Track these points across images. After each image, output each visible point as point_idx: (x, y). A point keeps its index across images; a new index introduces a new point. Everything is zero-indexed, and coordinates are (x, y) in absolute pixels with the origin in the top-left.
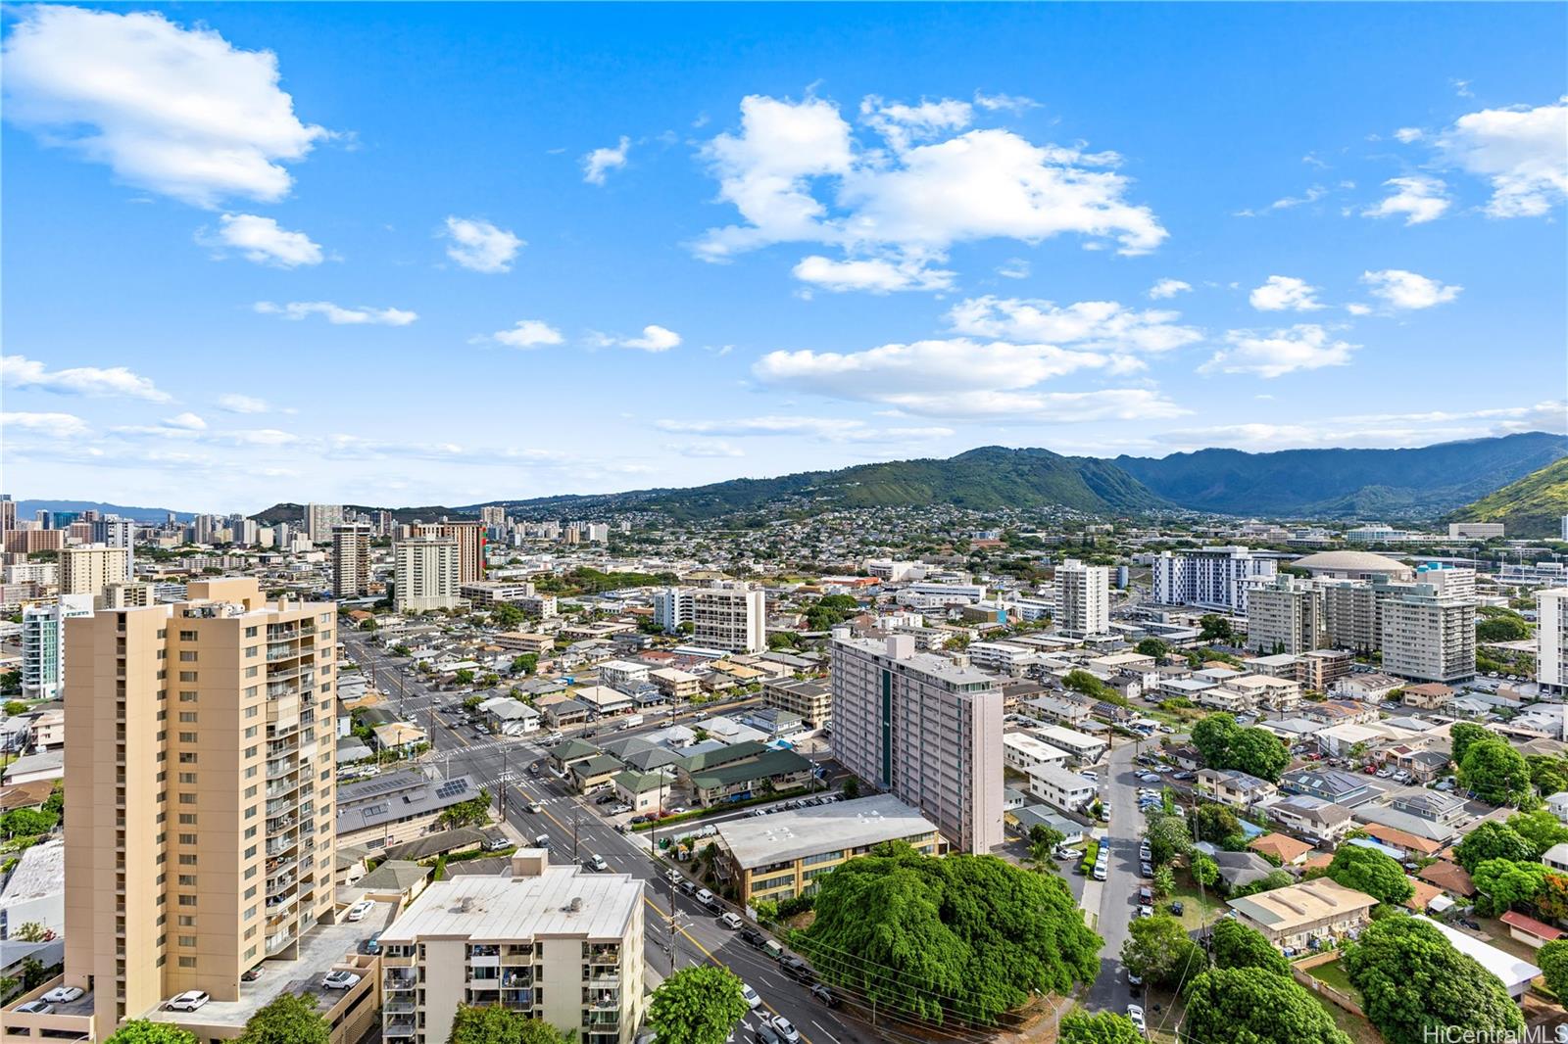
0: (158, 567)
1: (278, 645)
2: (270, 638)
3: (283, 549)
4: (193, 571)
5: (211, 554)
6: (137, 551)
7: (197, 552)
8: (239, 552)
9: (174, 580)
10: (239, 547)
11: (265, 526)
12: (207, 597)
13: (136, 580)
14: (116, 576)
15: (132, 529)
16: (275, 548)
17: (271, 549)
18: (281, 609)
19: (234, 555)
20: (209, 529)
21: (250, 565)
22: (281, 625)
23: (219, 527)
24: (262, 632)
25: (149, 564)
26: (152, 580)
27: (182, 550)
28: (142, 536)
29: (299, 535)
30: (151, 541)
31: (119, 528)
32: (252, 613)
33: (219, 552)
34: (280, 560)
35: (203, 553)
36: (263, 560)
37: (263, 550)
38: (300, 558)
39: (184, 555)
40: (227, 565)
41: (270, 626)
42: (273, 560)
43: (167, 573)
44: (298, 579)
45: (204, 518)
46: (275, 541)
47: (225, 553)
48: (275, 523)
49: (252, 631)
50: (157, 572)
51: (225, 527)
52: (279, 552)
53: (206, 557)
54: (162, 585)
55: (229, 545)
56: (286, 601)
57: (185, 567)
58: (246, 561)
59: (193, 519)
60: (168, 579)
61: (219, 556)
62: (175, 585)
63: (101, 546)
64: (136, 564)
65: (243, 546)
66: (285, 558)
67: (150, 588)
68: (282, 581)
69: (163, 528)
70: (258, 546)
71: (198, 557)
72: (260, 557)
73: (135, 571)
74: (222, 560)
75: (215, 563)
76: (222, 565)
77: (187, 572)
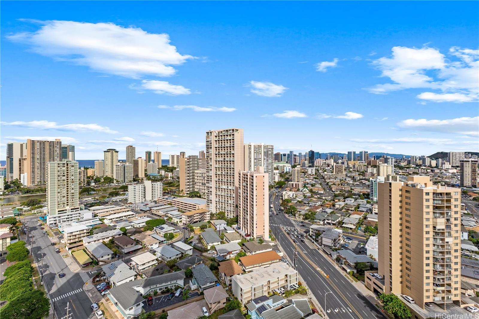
0: (400, 171)
1: (437, 200)
2: (434, 197)
3: (439, 167)
4: (410, 173)
5: (415, 168)
6: (395, 166)
7: (411, 167)
8: (424, 167)
9: (405, 175)
10: (424, 166)
11: (433, 160)
12: (413, 181)
13: (395, 174)
14: (390, 173)
15: (393, 160)
16: (437, 167)
17: (435, 167)
18: (438, 188)
19: (422, 168)
20: (415, 160)
21: (428, 172)
22: (438, 193)
23: (418, 160)
24: (431, 194)
25: (398, 170)
26: (398, 174)
27: (407, 166)
28: (396, 162)
29: (446, 163)
30: (398, 163)
31: (390, 159)
32: (428, 188)
33: (418, 167)
34: (439, 171)
35: (413, 167)
36: (432, 171)
37: (432, 168)
38: (446, 171)
39: (408, 168)
40: (420, 171)
41: (434, 193)
42: (436, 171)
43: (402, 173)
44: (445, 178)
45: (413, 157)
46: (436, 165)
47: (420, 168)
48: (436, 159)
49: (427, 194)
50: (400, 172)
51: (420, 160)
52: (438, 168)
53: (413, 169)
54: (401, 176)
55: (421, 165)
56: (440, 185)
57: (408, 171)
58: (426, 171)
59: (410, 157)
60: (403, 175)
61: (417, 169)
62: (405, 176)
63: (386, 164)
64: (394, 170)
65: (425, 166)
66: (440, 170)
67: (398, 177)
68: (439, 178)
69: (401, 160)
70: (430, 166)
71: (411, 168)
72: (431, 170)
73: (394, 171)
74: (419, 170)
75: (416, 171)
76: (419, 171)
77: (408, 173)
